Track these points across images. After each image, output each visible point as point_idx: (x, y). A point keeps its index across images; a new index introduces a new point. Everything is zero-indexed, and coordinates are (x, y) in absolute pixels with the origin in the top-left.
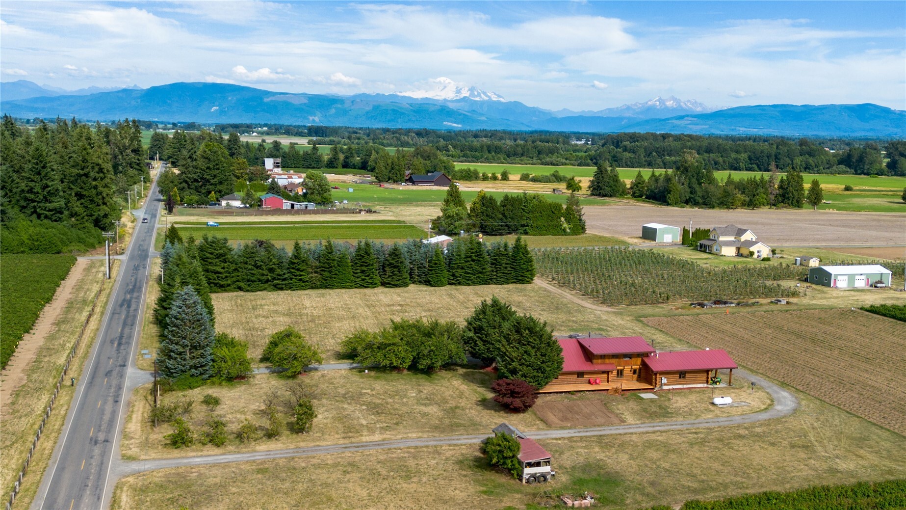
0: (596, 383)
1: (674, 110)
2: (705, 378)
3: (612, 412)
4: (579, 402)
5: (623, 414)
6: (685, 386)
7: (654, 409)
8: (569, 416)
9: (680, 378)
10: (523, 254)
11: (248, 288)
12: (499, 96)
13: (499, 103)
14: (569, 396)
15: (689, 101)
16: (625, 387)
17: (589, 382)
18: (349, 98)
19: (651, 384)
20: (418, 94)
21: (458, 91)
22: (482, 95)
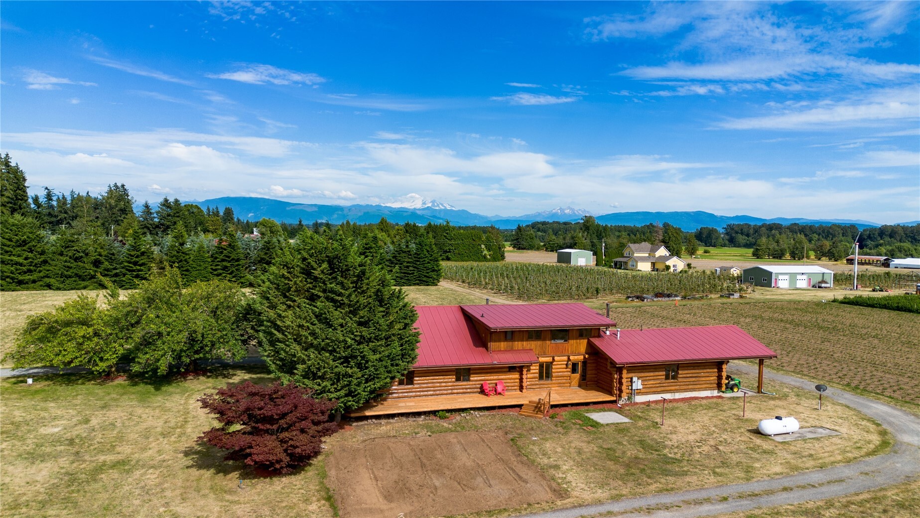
0: (498, 393)
1: (570, 216)
2: (714, 379)
3: (530, 464)
4: (452, 438)
5: (557, 467)
6: (678, 396)
7: (632, 451)
8: (415, 479)
9: (667, 378)
10: (428, 251)
11: (61, 286)
12: (452, 206)
13: (451, 210)
14: (433, 421)
15: (580, 210)
16: (556, 399)
17: (483, 391)
18: (347, 207)
19: (611, 393)
20: (396, 205)
21: (424, 203)
22: (440, 206)
